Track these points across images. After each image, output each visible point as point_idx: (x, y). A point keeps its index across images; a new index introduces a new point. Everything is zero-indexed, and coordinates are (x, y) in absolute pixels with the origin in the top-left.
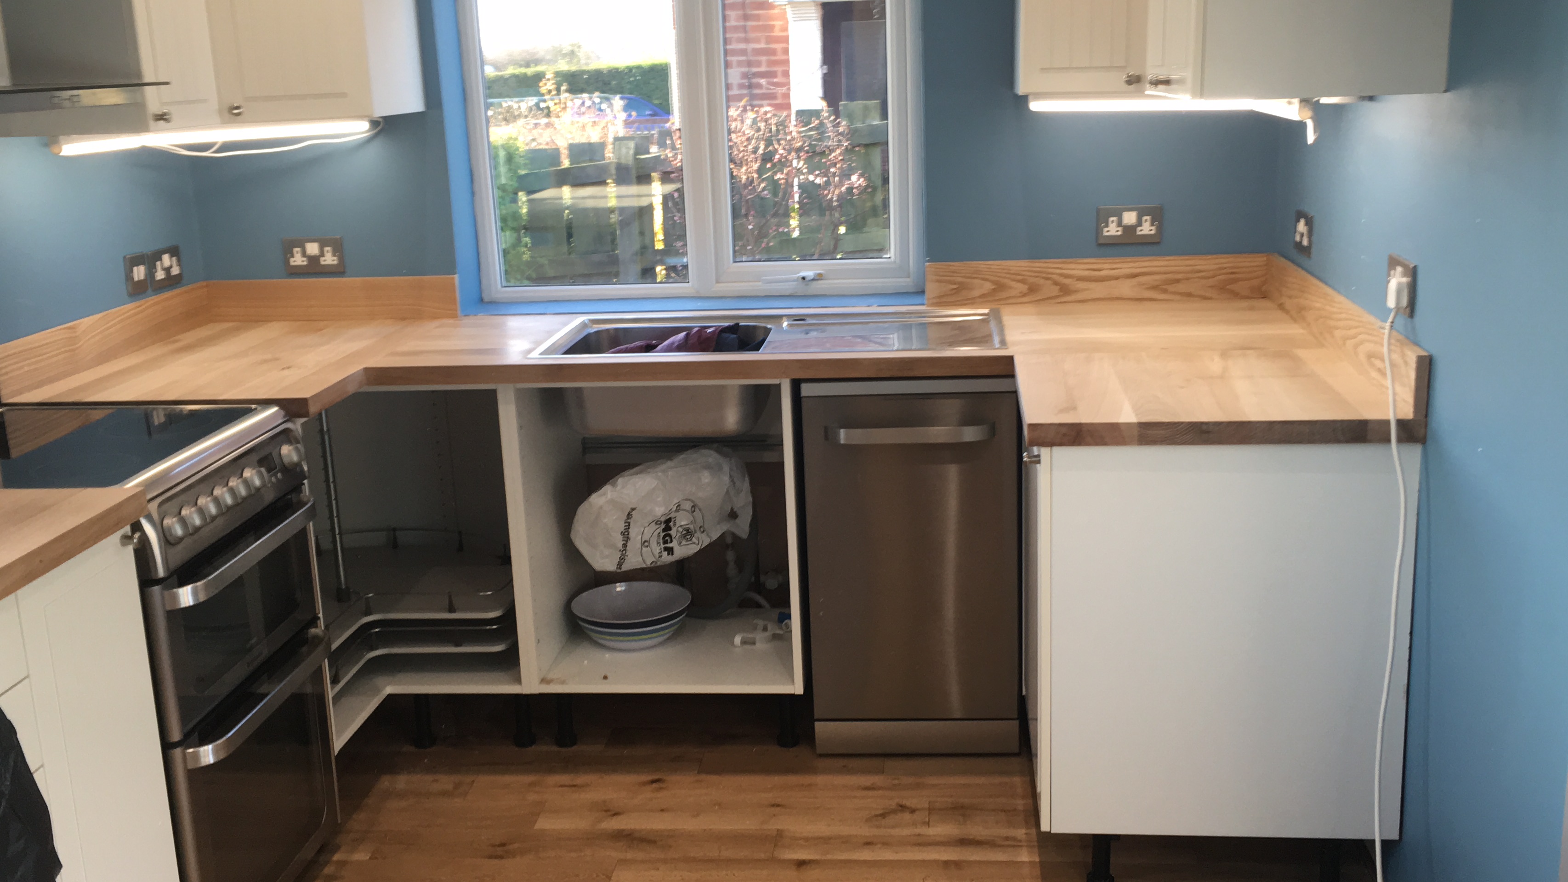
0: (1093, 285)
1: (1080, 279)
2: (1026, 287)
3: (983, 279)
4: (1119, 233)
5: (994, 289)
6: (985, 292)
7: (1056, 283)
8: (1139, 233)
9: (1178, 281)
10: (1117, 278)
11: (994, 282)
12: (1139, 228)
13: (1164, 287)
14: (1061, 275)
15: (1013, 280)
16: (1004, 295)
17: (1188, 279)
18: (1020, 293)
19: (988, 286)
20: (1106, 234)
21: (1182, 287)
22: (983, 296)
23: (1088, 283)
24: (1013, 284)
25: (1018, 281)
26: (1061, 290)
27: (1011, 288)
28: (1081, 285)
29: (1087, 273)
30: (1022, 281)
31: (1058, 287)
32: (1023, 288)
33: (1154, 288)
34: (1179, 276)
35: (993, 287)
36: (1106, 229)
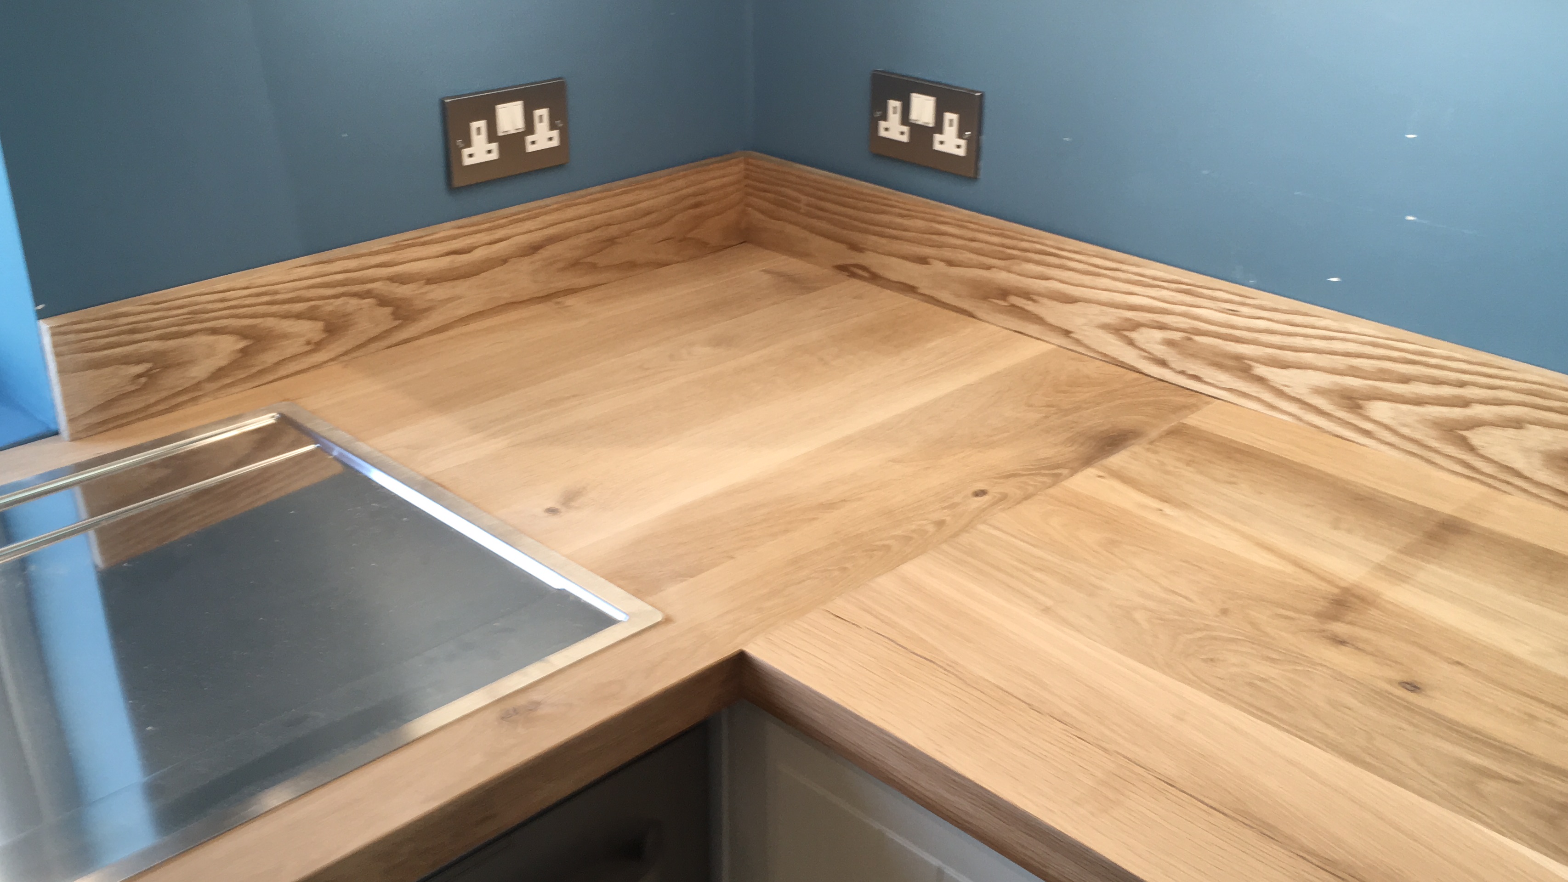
0: (461, 287)
1: (432, 280)
2: (320, 325)
3: (214, 331)
4: (494, 156)
5: (244, 351)
6: (223, 363)
7: (383, 301)
8: (530, 148)
9: (612, 241)
10: (504, 261)
11: (241, 333)
12: (529, 139)
13: (589, 259)
14: (392, 279)
15: (286, 316)
16: (269, 358)
17: (628, 233)
18: (308, 343)
19: (229, 346)
20: (467, 162)
21: (620, 253)
22: (218, 374)
23: (449, 284)
24: (287, 326)
25: (298, 316)
26: (396, 315)
27: (285, 336)
28: (438, 292)
29: (445, 262)
30: (310, 315)
31: (388, 310)
32: (311, 329)
33: (574, 265)
34: (614, 230)
35: (242, 344)
36: (466, 152)
